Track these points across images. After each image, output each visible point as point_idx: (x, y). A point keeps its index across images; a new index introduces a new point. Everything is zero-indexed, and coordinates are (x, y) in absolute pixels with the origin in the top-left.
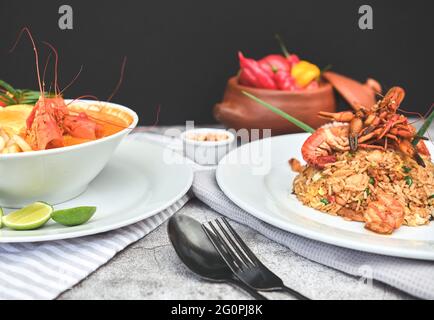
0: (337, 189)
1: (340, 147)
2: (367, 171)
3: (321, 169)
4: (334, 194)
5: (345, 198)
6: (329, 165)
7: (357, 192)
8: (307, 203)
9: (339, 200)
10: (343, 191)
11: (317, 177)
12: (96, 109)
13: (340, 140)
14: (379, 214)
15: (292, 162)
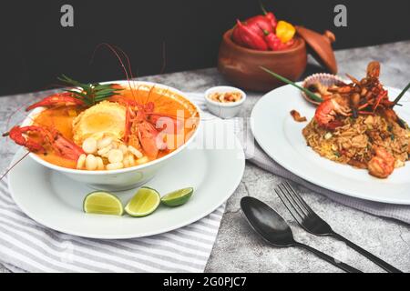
0: (345, 146)
1: (344, 114)
2: (366, 133)
3: (332, 131)
4: (344, 149)
5: (352, 152)
6: (337, 128)
7: (361, 149)
8: (323, 155)
9: (348, 154)
10: (351, 147)
11: (328, 136)
12: (146, 89)
13: (343, 108)
14: (380, 165)
15: (294, 113)
